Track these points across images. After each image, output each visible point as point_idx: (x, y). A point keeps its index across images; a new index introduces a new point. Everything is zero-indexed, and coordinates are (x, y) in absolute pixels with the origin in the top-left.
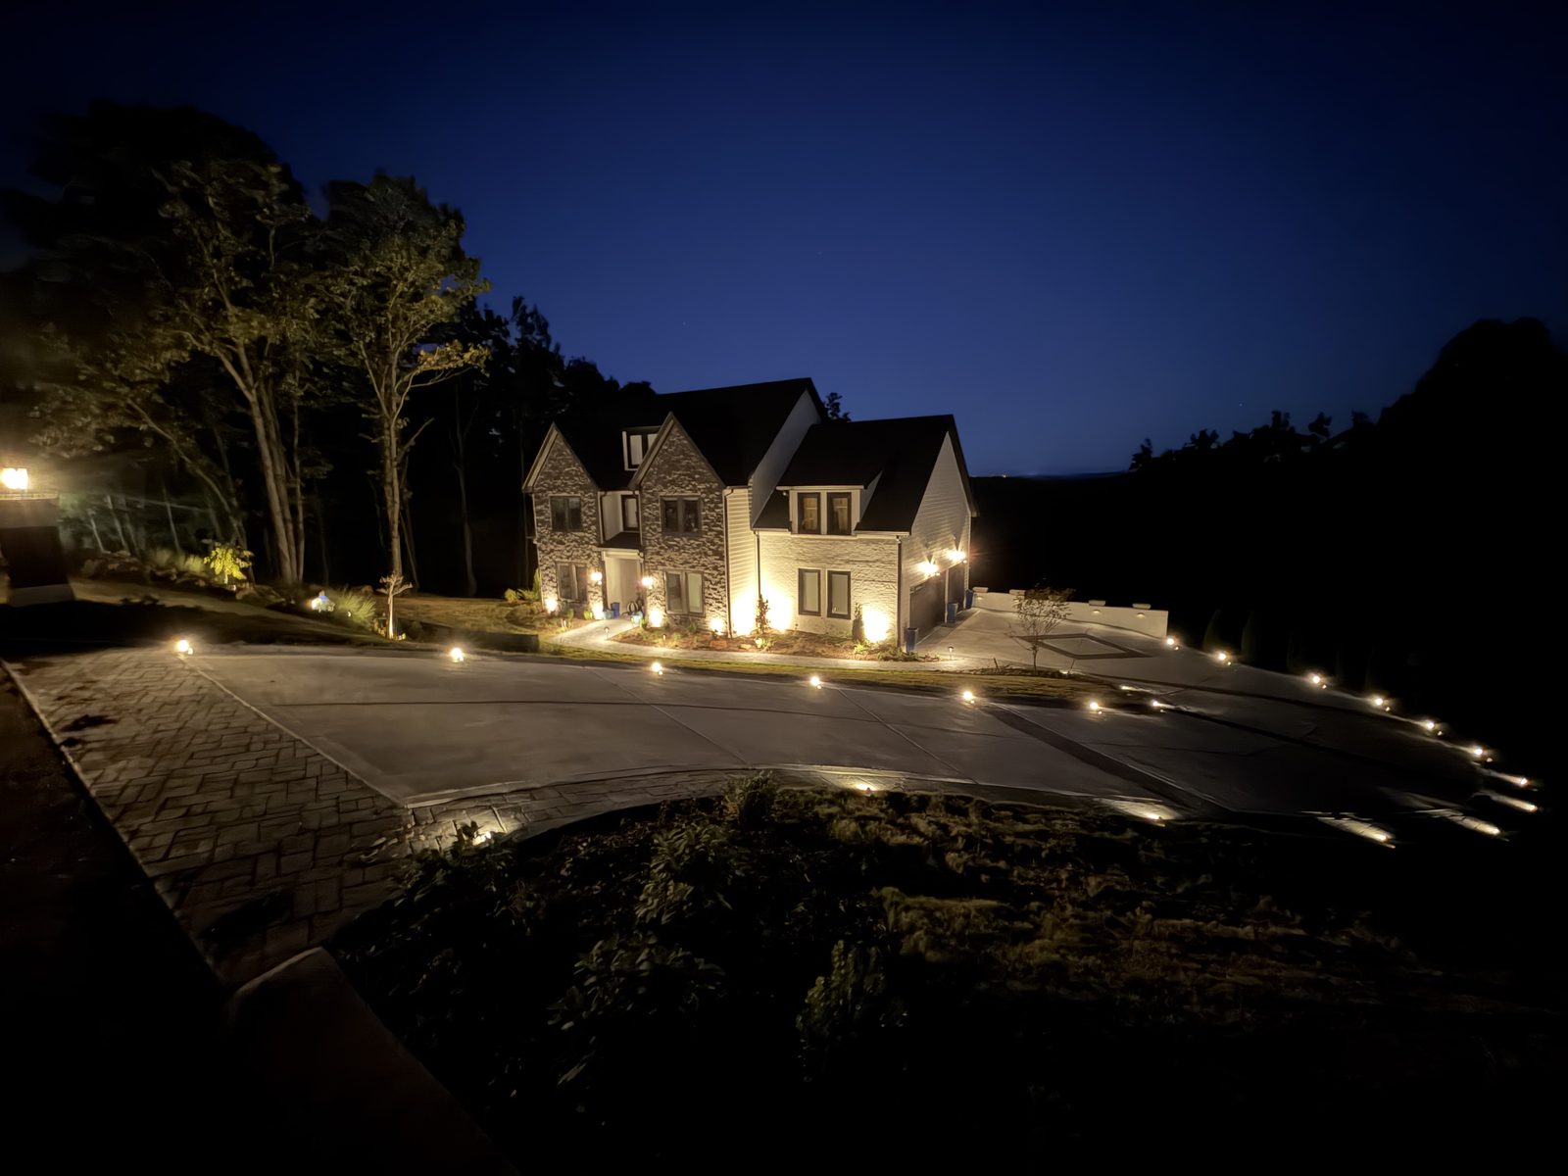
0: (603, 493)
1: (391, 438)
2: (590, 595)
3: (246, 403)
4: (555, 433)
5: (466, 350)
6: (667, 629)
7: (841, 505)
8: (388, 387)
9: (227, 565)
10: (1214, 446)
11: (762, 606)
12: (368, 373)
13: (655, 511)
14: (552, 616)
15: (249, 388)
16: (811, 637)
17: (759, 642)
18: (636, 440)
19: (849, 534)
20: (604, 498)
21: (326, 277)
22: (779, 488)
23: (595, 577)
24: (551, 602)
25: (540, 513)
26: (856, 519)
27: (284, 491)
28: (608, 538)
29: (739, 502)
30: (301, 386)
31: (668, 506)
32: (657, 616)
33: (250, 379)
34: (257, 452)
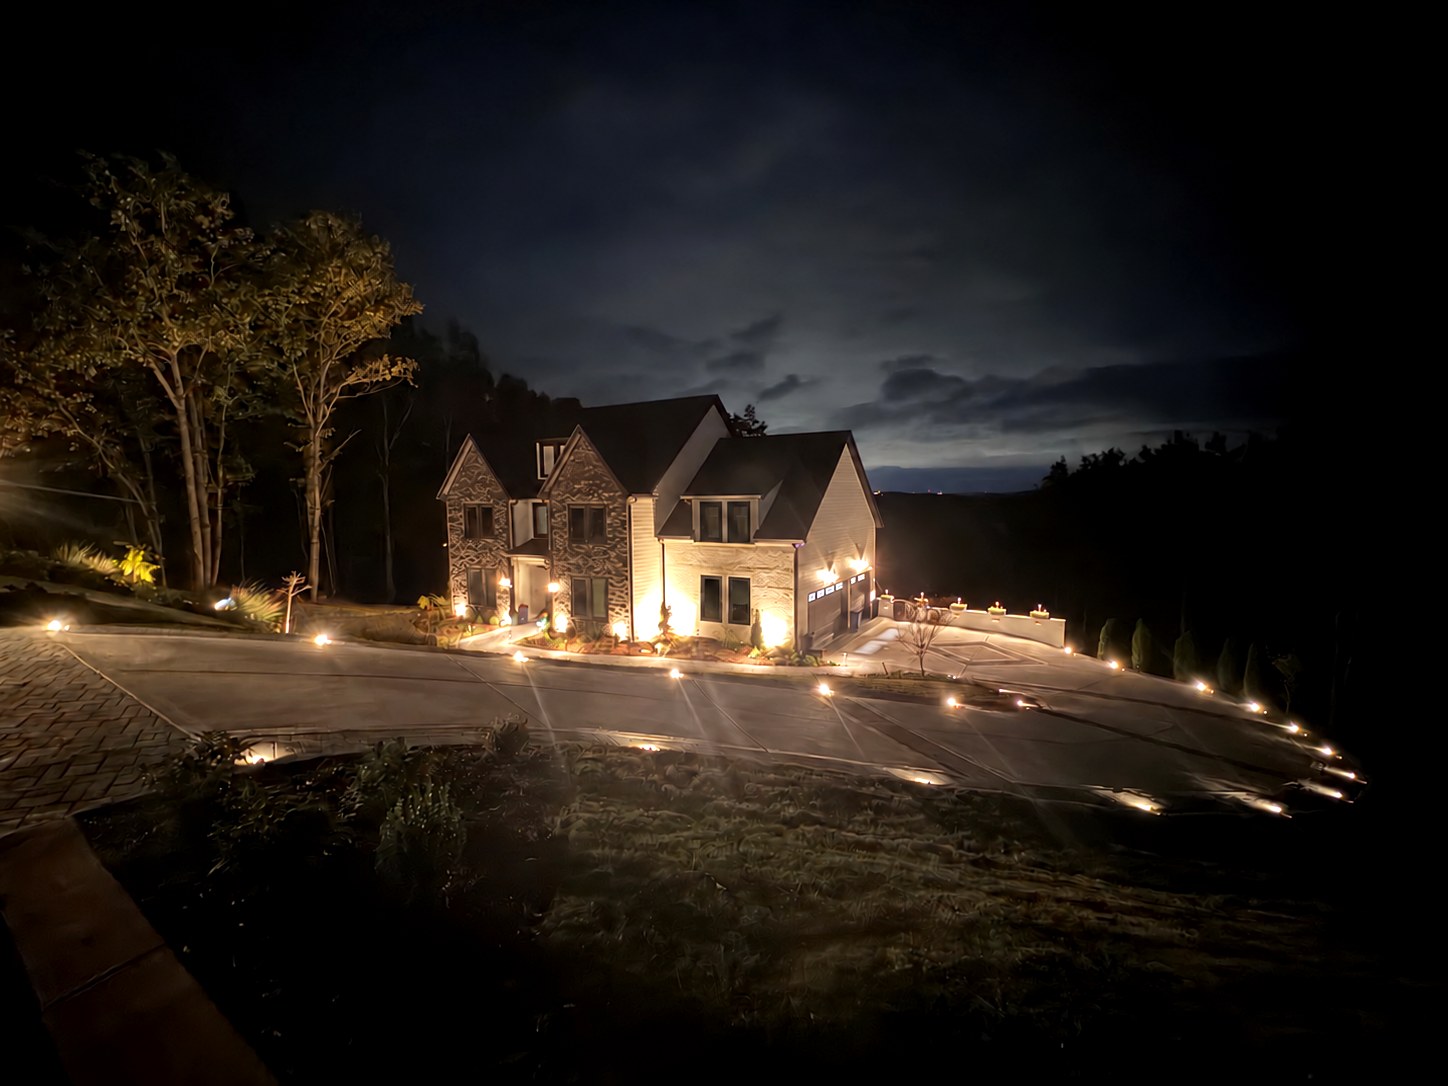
0: (514, 501)
1: (316, 448)
2: (499, 601)
3: (173, 411)
4: (470, 443)
5: (394, 364)
6: (571, 634)
7: (740, 516)
8: (316, 398)
9: (137, 568)
10: (1122, 463)
11: (665, 612)
12: (298, 386)
13: (563, 518)
14: (461, 620)
15: (178, 398)
16: (711, 643)
17: (659, 646)
18: (549, 450)
19: (748, 541)
20: (515, 507)
21: (265, 296)
22: (682, 498)
23: (504, 583)
24: (460, 607)
25: (452, 520)
26: (755, 526)
27: (205, 498)
28: (518, 544)
29: (643, 510)
30: (232, 395)
31: (576, 514)
32: (562, 621)
33: (181, 391)
34: (180, 460)
